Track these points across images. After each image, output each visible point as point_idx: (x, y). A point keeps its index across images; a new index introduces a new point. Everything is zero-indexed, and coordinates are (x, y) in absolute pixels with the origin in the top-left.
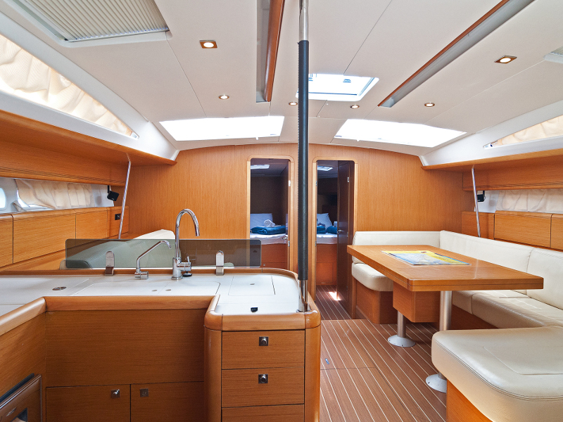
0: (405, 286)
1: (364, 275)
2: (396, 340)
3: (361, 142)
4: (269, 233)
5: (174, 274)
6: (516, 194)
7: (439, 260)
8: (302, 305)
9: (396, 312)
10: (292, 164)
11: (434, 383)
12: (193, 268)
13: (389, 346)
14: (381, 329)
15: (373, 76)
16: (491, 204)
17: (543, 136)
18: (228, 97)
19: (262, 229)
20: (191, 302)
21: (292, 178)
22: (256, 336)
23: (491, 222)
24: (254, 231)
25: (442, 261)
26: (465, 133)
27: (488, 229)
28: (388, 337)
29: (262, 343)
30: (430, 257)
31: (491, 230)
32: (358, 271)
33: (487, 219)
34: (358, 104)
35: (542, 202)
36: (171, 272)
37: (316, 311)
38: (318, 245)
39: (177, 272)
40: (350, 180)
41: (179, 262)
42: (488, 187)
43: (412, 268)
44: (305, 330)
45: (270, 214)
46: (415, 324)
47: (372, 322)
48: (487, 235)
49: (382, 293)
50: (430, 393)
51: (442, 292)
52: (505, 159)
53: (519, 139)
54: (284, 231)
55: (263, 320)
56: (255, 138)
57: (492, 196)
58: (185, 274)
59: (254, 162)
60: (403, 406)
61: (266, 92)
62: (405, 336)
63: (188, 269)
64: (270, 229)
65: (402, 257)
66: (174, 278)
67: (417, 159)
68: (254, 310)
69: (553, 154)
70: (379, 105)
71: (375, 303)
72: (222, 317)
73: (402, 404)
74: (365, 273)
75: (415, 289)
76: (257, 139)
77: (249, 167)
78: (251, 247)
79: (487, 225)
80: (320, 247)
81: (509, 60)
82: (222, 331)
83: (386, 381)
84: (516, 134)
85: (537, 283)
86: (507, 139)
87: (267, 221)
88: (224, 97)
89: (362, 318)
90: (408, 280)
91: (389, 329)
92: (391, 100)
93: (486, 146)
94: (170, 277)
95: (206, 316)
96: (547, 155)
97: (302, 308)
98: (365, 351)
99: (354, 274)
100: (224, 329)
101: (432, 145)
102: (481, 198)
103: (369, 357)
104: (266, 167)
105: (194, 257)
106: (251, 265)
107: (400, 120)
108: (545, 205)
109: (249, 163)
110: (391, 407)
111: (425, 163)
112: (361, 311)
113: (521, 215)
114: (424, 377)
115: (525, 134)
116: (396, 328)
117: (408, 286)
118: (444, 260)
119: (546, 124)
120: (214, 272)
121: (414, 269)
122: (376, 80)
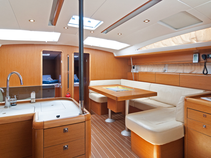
0: (115, 99)
1: (95, 97)
2: (108, 120)
3: (93, 46)
4: (50, 83)
5: (6, 105)
6: (144, 66)
7: (124, 89)
8: (81, 111)
9: (108, 109)
10: (63, 54)
11: (124, 133)
12: (17, 101)
13: (106, 123)
14: (102, 117)
15: (101, 20)
16: (137, 70)
17: (154, 48)
18: (34, 21)
19: (46, 81)
20: (21, 118)
21: (63, 59)
22: (62, 129)
23: (137, 75)
24: (44, 82)
25: (125, 89)
26: (130, 45)
27: (136, 78)
28: (105, 120)
29: (65, 131)
30: (120, 88)
31: (137, 78)
32: (92, 96)
33: (136, 75)
34: (94, 31)
35: (152, 69)
36: (4, 104)
37: (88, 113)
38: (75, 87)
39: (8, 104)
40: (87, 61)
41: (9, 98)
42: (136, 64)
43: (116, 93)
44: (85, 122)
45: (50, 75)
46: (117, 113)
47: (98, 115)
48: (136, 80)
49: (102, 103)
50: (123, 137)
51: (126, 100)
52: (142, 55)
53: (147, 48)
54: (58, 82)
55: (66, 121)
56: (45, 42)
57: (137, 67)
58: (12, 105)
59: (44, 52)
60: (115, 145)
61: (53, 21)
62: (111, 118)
63: (14, 102)
64: (50, 81)
65: (111, 89)
66: (6, 107)
67: (112, 54)
68: (58, 117)
69: (157, 53)
70: (101, 33)
71: (99, 108)
72: (44, 122)
73: (114, 144)
74: (95, 96)
75: (119, 100)
76: (46, 42)
77: (42, 55)
78: (43, 89)
79: (136, 76)
80: (75, 88)
81: (148, 21)
82: (44, 129)
83: (107, 136)
84: (146, 47)
85: (155, 94)
86: (143, 48)
87: (49, 78)
88: (32, 21)
89: (94, 114)
90: (116, 97)
91: (105, 117)
92: (106, 31)
93: (136, 50)
94: (3, 106)
95: (34, 124)
96: (155, 53)
97: (81, 113)
98: (97, 127)
99: (90, 97)
100: (45, 128)
101: (118, 49)
102: (134, 68)
103: (99, 129)
104: (48, 55)
105: (18, 96)
106: (43, 97)
107: (108, 39)
108: (153, 70)
109: (42, 52)
110: (111, 146)
111: (115, 55)
112: (93, 111)
113: (146, 73)
114: (120, 132)
115: (148, 46)
116: (108, 116)
117: (117, 99)
118: (126, 89)
119: (154, 44)
120: (30, 102)
121: (117, 93)
122: (102, 22)
